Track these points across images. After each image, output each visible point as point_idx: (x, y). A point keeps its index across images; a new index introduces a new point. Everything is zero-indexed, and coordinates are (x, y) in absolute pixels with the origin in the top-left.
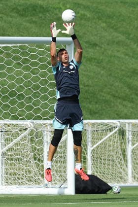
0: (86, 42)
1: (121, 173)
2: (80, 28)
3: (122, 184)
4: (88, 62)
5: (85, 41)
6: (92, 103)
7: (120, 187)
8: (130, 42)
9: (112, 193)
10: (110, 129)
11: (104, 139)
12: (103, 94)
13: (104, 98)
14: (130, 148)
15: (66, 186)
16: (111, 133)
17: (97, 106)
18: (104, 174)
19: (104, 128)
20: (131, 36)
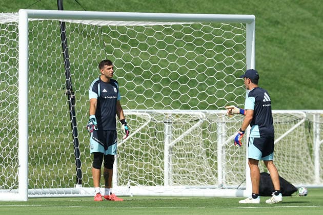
0: (266, 20)
1: (307, 172)
2: (259, 3)
3: (309, 185)
4: (269, 42)
5: (266, 18)
6: (273, 90)
7: (307, 188)
8: (317, 20)
9: (298, 196)
10: (295, 121)
11: (288, 132)
12: (285, 79)
13: (287, 85)
14: (317, 143)
15: (244, 187)
16: (296, 126)
17: (279, 93)
18: (287, 172)
19: (288, 119)
20: (319, 13)
